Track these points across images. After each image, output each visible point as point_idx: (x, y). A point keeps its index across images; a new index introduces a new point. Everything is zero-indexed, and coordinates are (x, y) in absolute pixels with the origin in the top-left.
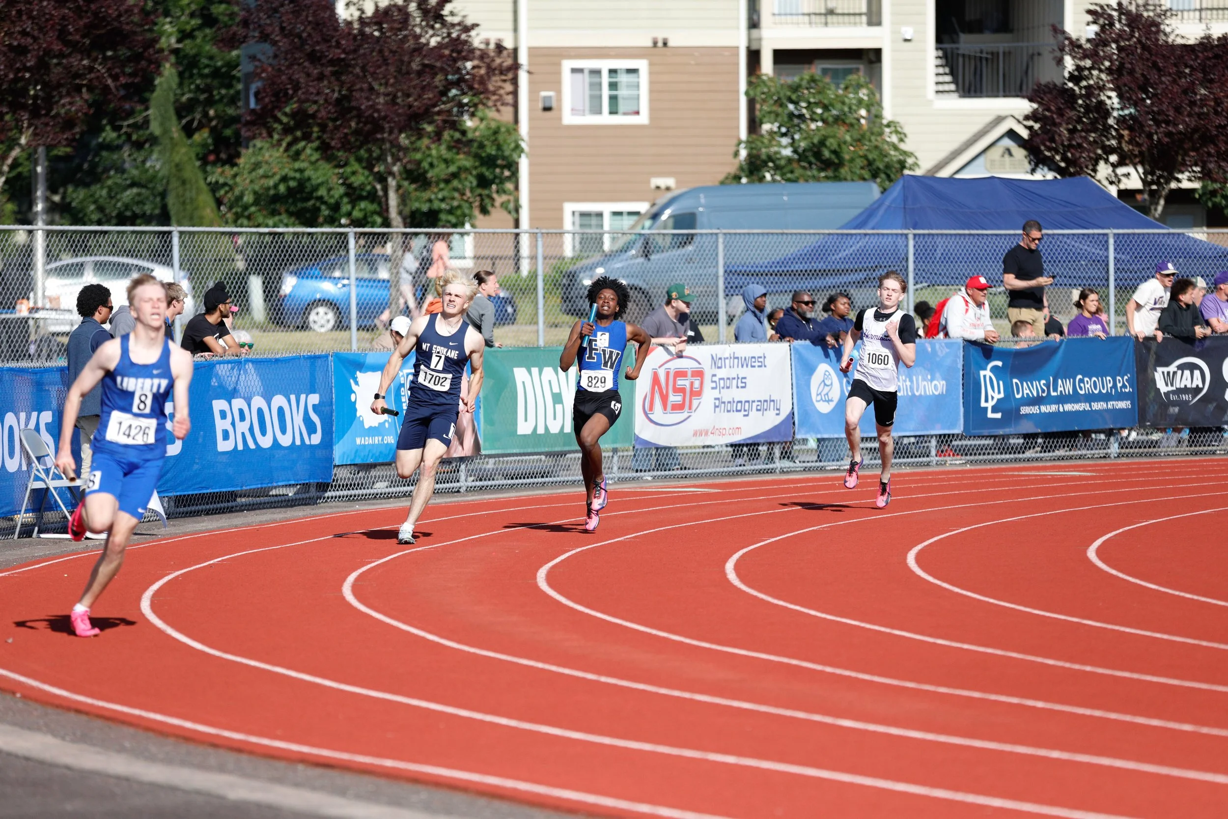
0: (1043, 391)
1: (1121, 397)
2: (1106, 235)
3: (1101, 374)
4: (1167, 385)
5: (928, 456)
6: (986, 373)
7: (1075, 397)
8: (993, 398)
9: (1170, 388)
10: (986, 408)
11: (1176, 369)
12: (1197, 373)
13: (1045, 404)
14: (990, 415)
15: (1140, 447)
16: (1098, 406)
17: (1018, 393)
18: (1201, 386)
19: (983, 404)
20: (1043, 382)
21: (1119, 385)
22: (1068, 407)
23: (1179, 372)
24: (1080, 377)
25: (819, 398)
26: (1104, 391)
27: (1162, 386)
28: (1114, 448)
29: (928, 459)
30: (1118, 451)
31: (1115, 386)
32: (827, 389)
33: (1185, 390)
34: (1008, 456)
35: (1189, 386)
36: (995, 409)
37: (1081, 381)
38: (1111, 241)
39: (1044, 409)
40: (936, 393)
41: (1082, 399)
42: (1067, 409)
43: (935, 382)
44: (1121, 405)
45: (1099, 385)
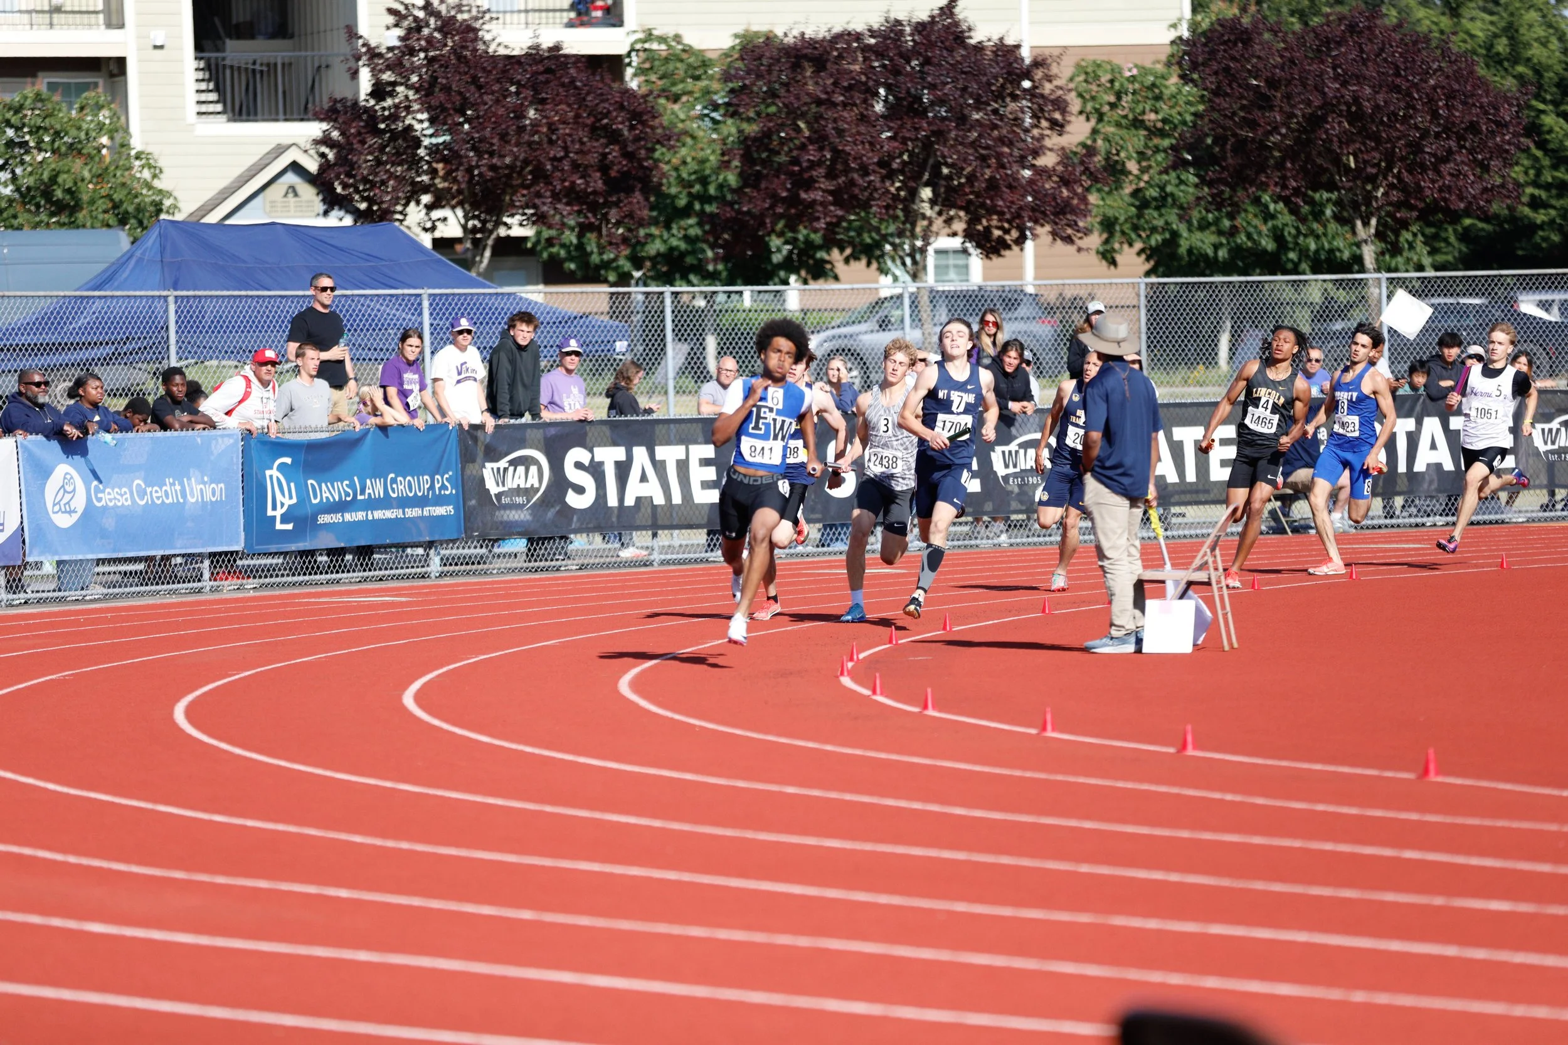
0: (347, 494)
1: (440, 501)
2: (420, 295)
3: (417, 472)
4: (498, 485)
5: (199, 581)
6: (273, 473)
7: (385, 502)
8: (282, 505)
9: (501, 489)
10: (275, 517)
11: (507, 465)
12: (533, 469)
13: (350, 511)
14: (279, 526)
15: (467, 564)
16: (413, 513)
17: (315, 497)
18: (536, 485)
19: (270, 513)
20: (347, 482)
21: (437, 486)
22: (377, 514)
23: (511, 469)
24: (392, 475)
25: (57, 508)
26: (420, 494)
27: (493, 488)
28: (435, 565)
29: (200, 585)
30: (440, 569)
31: (432, 487)
32: (68, 497)
33: (518, 491)
34: (301, 578)
35: (522, 486)
36: (285, 519)
37: (394, 481)
38: (426, 304)
39: (348, 517)
40: (214, 499)
41: (394, 503)
42: (376, 517)
43: (213, 485)
44: (440, 511)
45: (415, 485)
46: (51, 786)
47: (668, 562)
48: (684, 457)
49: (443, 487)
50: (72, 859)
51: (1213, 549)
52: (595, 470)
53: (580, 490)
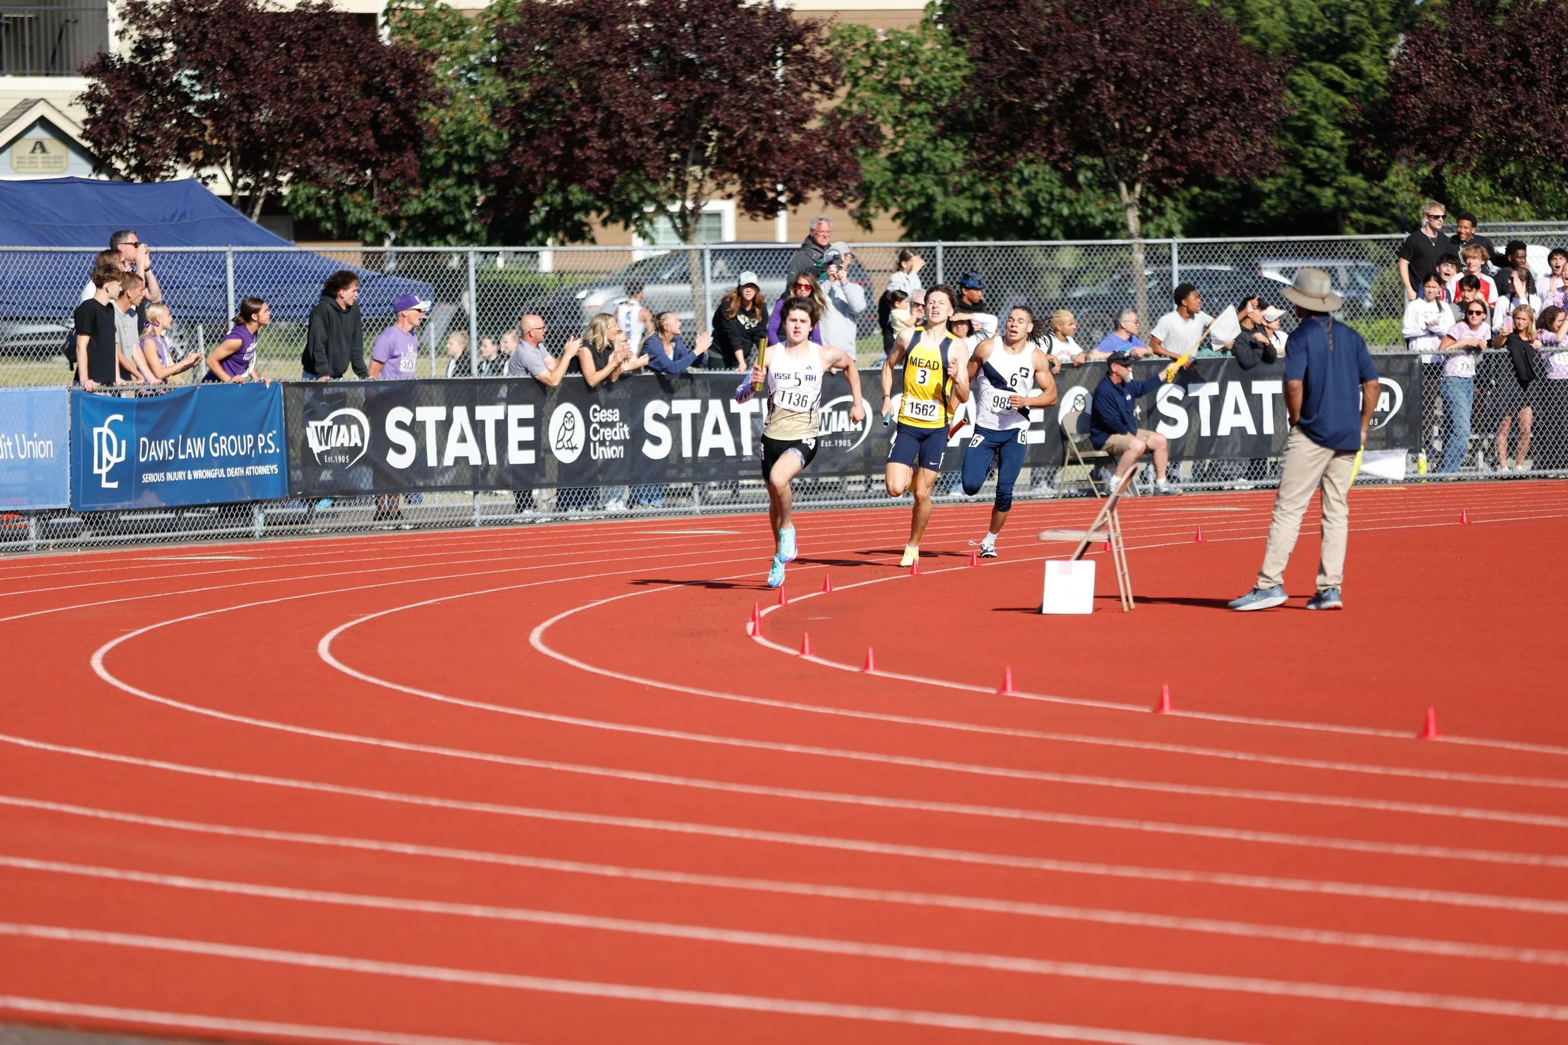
0: (170, 453)
1: (262, 460)
2: (223, 253)
3: (240, 431)
4: (321, 444)
5: (26, 539)
6: (103, 430)
7: (206, 462)
8: (108, 462)
9: (324, 448)
10: (100, 475)
11: (331, 424)
12: (354, 428)
13: (172, 470)
14: (105, 484)
15: (291, 523)
16: (234, 472)
17: (144, 455)
18: (360, 445)
19: (96, 471)
20: (172, 441)
21: (260, 445)
22: (198, 474)
23: (335, 428)
24: (215, 434)
26: (242, 453)
27: (316, 447)
28: (259, 524)
29: (26, 543)
30: (264, 528)
31: (255, 446)
33: (342, 450)
34: (126, 537)
35: (346, 445)
36: (110, 477)
37: (216, 440)
38: (230, 261)
39: (170, 476)
40: (42, 456)
41: (216, 463)
42: (196, 476)
43: (42, 442)
44: (263, 470)
45: (238, 445)
46: (24, 742)
47: (489, 523)
48: (502, 417)
49: (267, 446)
50: (103, 814)
51: (1112, 509)
52: (416, 429)
53: (401, 450)
